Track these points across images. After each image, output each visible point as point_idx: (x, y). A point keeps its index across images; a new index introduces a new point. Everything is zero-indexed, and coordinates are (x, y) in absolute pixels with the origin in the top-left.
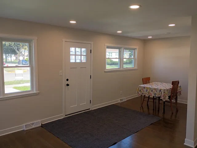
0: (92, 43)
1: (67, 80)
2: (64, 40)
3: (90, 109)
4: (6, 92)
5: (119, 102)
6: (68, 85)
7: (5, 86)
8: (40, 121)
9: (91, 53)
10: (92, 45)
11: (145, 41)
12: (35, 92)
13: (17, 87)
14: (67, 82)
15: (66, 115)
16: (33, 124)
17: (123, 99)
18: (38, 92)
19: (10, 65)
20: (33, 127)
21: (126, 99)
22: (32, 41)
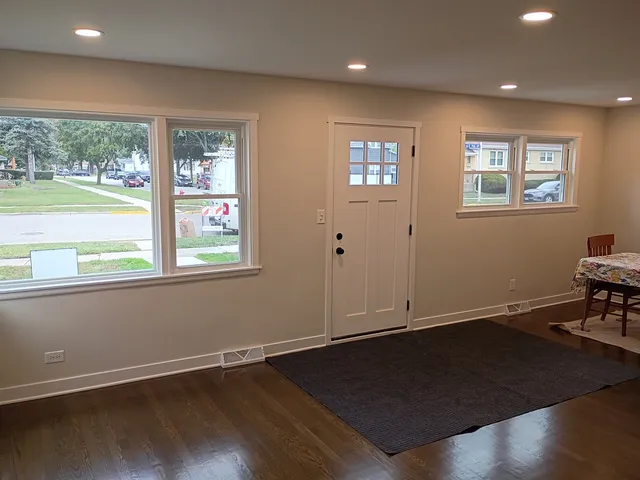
0: (418, 125)
1: (339, 236)
2: (333, 119)
3: (406, 327)
4: (179, 264)
5: (506, 312)
6: (340, 251)
7: (179, 251)
8: (262, 346)
9: (413, 155)
10: (418, 131)
11: (608, 113)
12: (250, 266)
13: (206, 255)
14: (338, 244)
15: (333, 339)
16: (243, 353)
17: (518, 305)
18: (257, 267)
19: (188, 191)
20: (245, 360)
21: (531, 304)
22: (244, 124)
